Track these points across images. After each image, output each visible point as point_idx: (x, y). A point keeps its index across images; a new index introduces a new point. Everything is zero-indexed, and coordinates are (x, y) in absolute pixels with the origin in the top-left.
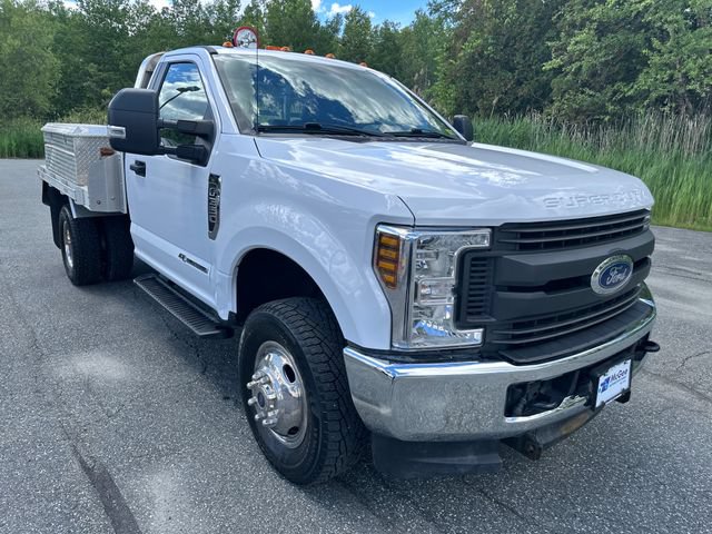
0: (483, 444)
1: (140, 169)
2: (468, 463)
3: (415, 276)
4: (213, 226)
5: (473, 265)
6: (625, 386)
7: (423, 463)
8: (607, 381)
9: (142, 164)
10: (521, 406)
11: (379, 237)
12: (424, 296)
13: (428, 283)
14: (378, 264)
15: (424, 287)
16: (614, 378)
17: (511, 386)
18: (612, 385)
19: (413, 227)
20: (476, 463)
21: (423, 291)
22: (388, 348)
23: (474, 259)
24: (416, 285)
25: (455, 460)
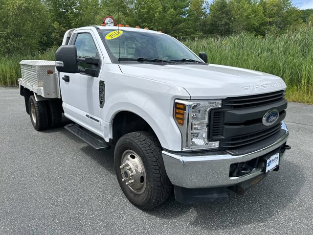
0: (220, 189)
1: (67, 79)
2: (214, 197)
3: (190, 120)
4: (102, 103)
5: (214, 115)
6: (277, 163)
7: (196, 198)
8: (270, 162)
9: (68, 77)
10: (236, 172)
11: (176, 104)
12: (195, 128)
13: (197, 123)
14: (175, 115)
15: (195, 125)
16: (273, 160)
17: (231, 164)
18: (272, 163)
19: (190, 100)
20: (217, 197)
21: (195, 127)
22: (180, 150)
23: (215, 113)
24: (192, 124)
25: (209, 196)
